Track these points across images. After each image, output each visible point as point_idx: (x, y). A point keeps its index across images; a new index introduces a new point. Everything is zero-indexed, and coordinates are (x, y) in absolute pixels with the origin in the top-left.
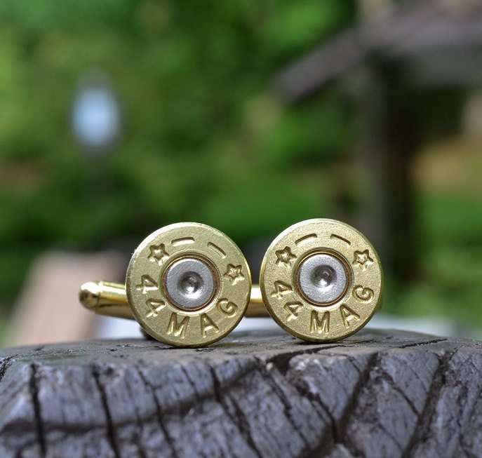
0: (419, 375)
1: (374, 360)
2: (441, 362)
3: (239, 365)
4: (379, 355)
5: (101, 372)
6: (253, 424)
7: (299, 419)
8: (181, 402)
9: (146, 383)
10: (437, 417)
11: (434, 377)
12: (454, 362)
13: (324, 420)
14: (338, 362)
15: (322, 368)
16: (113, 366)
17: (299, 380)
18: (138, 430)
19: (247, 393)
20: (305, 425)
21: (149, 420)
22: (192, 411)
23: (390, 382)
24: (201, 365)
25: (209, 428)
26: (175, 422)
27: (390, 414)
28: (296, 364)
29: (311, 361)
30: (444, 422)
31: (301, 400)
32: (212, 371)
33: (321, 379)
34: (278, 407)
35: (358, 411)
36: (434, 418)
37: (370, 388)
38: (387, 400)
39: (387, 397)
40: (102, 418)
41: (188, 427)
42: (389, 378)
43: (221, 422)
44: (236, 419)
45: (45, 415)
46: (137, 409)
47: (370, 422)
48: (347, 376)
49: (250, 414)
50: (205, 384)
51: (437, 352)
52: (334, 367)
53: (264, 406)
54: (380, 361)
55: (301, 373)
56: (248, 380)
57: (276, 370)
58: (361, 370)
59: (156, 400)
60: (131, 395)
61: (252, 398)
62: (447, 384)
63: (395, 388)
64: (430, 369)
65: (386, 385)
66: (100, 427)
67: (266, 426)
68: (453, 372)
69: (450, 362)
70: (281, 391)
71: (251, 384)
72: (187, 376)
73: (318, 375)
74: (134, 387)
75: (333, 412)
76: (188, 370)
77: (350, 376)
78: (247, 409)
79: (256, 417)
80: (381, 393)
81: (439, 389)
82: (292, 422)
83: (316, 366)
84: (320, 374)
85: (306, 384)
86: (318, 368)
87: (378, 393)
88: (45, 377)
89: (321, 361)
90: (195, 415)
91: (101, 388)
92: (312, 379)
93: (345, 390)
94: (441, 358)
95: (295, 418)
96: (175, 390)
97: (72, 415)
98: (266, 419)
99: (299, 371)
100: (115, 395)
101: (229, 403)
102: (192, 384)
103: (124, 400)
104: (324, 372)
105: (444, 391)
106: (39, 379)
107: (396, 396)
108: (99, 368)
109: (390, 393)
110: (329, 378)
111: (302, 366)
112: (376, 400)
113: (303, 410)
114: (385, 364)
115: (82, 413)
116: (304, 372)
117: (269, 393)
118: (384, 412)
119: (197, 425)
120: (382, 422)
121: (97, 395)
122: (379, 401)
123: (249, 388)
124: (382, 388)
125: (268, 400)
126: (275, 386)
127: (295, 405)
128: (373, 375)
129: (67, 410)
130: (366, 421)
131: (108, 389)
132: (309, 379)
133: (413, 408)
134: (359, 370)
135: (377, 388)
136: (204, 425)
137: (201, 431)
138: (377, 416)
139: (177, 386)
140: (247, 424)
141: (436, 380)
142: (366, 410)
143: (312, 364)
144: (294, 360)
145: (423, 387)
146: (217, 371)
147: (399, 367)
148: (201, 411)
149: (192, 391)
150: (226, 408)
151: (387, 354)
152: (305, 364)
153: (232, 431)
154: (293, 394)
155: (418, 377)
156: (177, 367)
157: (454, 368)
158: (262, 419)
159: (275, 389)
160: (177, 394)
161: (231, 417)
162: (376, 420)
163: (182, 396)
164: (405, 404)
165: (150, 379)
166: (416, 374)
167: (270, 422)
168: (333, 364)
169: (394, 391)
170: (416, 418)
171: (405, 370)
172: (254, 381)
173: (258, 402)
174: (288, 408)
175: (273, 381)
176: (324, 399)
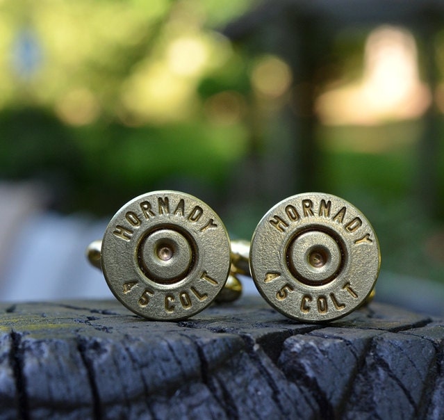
0: (415, 363)
1: (370, 345)
2: (437, 350)
3: (227, 345)
4: (374, 339)
5: (87, 346)
6: (240, 409)
7: (287, 406)
8: (167, 382)
9: (134, 361)
10: (433, 409)
11: (430, 366)
13: (312, 407)
14: (335, 345)
15: (318, 351)
16: (99, 340)
17: (295, 362)
18: (126, 410)
19: (234, 374)
20: (293, 410)
21: (136, 400)
22: (178, 392)
23: (386, 369)
24: (187, 343)
25: (196, 410)
26: (161, 403)
27: (387, 404)
28: (291, 345)
29: (307, 343)
30: (440, 415)
31: (288, 385)
32: (200, 350)
33: (317, 362)
34: (265, 390)
35: (353, 399)
36: (430, 409)
37: (365, 374)
38: (383, 389)
39: (383, 385)
40: (88, 396)
41: (175, 409)
42: (385, 366)
43: (208, 406)
44: (223, 403)
45: (31, 390)
46: (125, 387)
47: (366, 411)
48: (344, 361)
49: (237, 397)
50: (191, 363)
51: (433, 340)
52: (330, 350)
53: (251, 389)
54: (375, 346)
55: (296, 355)
56: (235, 361)
57: (263, 352)
58: (358, 355)
59: (143, 378)
60: (119, 372)
61: (239, 380)
63: (391, 376)
64: (426, 357)
65: (382, 372)
66: (86, 405)
67: (254, 411)
70: (269, 374)
71: (238, 365)
72: (174, 355)
73: (314, 358)
74: (122, 363)
75: (330, 398)
76: (174, 348)
77: (346, 361)
78: (235, 392)
79: (244, 401)
80: (377, 381)
81: (435, 380)
82: (280, 407)
83: (311, 347)
84: (317, 358)
85: (303, 368)
86: (315, 350)
87: (373, 380)
88: (29, 349)
89: (317, 343)
90: (181, 397)
91: (88, 364)
92: (308, 362)
93: (342, 375)
94: (437, 346)
95: (282, 403)
96: (162, 369)
97: (58, 391)
98: (255, 404)
99: (295, 352)
100: (103, 371)
101: (216, 385)
102: (179, 363)
103: (112, 378)
104: (320, 356)
105: (440, 381)
106: (23, 350)
107: (392, 385)
108: (85, 341)
109: (385, 382)
110: (326, 362)
111: (297, 347)
112: (372, 388)
113: (290, 395)
114: (380, 350)
115: (69, 390)
116: (300, 353)
117: (257, 376)
118: (380, 401)
119: (183, 407)
120: (379, 412)
121: (83, 371)
122: (374, 389)
123: (237, 370)
124: (378, 375)
125: (256, 382)
126: (262, 369)
127: (283, 390)
128: (369, 361)
129: (53, 385)
130: (362, 410)
131: (96, 364)
132: (304, 362)
133: (410, 398)
134: (355, 355)
135: (373, 375)
136: (191, 407)
137: (187, 413)
138: (374, 405)
139: (164, 364)
140: (235, 408)
141: (432, 369)
142: (361, 398)
143: (307, 346)
144: (289, 341)
145: (420, 376)
146: (205, 350)
147: (394, 354)
148: (188, 393)
149: (179, 371)
150: (213, 390)
151: (382, 339)
152: (300, 345)
153: (219, 415)
154: (280, 378)
155: (414, 365)
156: (164, 344)
158: (249, 402)
159: (263, 371)
160: (164, 373)
161: (218, 401)
162: (371, 409)
163: (168, 375)
164: (401, 393)
165: (137, 357)
166: (412, 362)
167: (257, 407)
168: (329, 348)
169: (390, 379)
170: (412, 409)
171: (401, 357)
172: (241, 363)
173: (245, 385)
174: (276, 392)
175: (260, 363)
176: (321, 383)
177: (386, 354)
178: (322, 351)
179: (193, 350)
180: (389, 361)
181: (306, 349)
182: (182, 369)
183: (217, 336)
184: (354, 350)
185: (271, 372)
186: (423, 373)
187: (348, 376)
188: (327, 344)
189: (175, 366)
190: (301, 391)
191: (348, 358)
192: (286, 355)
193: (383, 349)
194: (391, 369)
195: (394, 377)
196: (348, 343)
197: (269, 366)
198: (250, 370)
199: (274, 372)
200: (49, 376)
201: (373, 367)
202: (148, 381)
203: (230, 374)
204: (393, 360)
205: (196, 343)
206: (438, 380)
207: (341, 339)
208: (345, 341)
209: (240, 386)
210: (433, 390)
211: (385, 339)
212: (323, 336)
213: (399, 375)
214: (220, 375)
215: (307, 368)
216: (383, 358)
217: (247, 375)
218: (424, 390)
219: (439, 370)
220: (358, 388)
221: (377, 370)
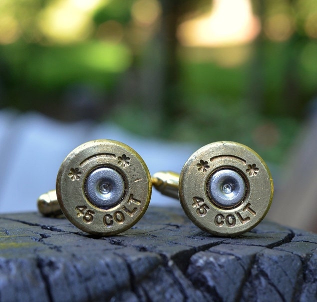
177: (266, 266)
178: (219, 265)
179: (124, 267)
180: (268, 272)
182: (116, 281)
183: (142, 255)
184: (242, 264)
185: (182, 282)
186: (293, 281)
187: (238, 284)
188: (223, 260)
190: (205, 297)
192: (193, 268)
193: (264, 262)
194: (270, 277)
195: (272, 285)
196: (238, 259)
197: (180, 277)
199: (185, 282)
200: (17, 289)
201: (257, 277)
202: (91, 291)
203: (151, 284)
204: (271, 271)
205: (126, 260)
206: (304, 286)
207: (233, 255)
208: (236, 257)
209: (159, 293)
210: (301, 293)
211: (265, 255)
212: (219, 253)
213: (276, 283)
214: (144, 285)
215: (209, 279)
216: (264, 270)
217: (164, 285)
218: (294, 294)
219: (305, 278)
220: (246, 293)
221: (259, 279)
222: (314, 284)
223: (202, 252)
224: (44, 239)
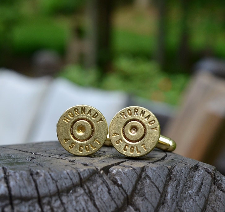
0: (161, 176)
1: (143, 169)
2: (169, 171)
3: (90, 172)
4: (145, 167)
5: (34, 173)
6: (95, 197)
7: (114, 195)
8: (67, 187)
9: (53, 179)
10: (168, 194)
11: (167, 177)
12: (174, 170)
13: (124, 195)
14: (129, 170)
15: (122, 173)
16: (39, 171)
17: (113, 178)
18: (50, 199)
19: (93, 183)
20: (116, 198)
21: (54, 195)
22: (71, 191)
23: (150, 179)
24: (74, 171)
25: (78, 198)
26: (65, 196)
27: (150, 193)
28: (112, 171)
29: (118, 170)
30: (170, 196)
31: (114, 187)
32: (79, 174)
33: (122, 178)
34: (105, 189)
35: (137, 191)
36: (167, 194)
37: (141, 182)
38: (148, 187)
39: (148, 186)
40: (36, 195)
41: (70, 198)
42: (149, 178)
43: (83, 196)
44: (89, 195)
45: (13, 193)
46: (50, 190)
47: (142, 196)
48: (133, 177)
49: (94, 192)
50: (76, 180)
51: (168, 167)
52: (127, 173)
53: (100, 189)
54: (145, 170)
56: (93, 178)
57: (104, 173)
58: (138, 174)
59: (57, 186)
60: (47, 184)
61: (95, 185)
62: (171, 180)
63: (151, 182)
64: (165, 174)
65: (148, 181)
66: (35, 198)
67: (101, 198)
68: (174, 175)
69: (173, 171)
70: (107, 183)
71: (94, 179)
72: (69, 176)
73: (121, 176)
74: (48, 181)
75: (127, 192)
76: (69, 173)
77: (134, 177)
78: (93, 191)
79: (97, 194)
80: (146, 184)
81: (169, 182)
82: (111, 196)
83: (120, 172)
84: (122, 176)
85: (116, 180)
86: (121, 173)
87: (145, 184)
88: (11, 175)
89: (122, 169)
90: (72, 193)
91: (35, 181)
92: (119, 178)
93: (132, 182)
94: (169, 169)
95: (112, 194)
96: (64, 182)
97: (24, 193)
98: (101, 195)
99: (113, 174)
100: (40, 184)
101: (86, 188)
102: (71, 179)
103: (44, 187)
104: (123, 175)
105: (170, 183)
106: (8, 176)
107: (152, 186)
108: (33, 171)
109: (149, 184)
110: (126, 177)
111: (114, 172)
112: (144, 187)
113: (115, 191)
114: (147, 171)
115: (28, 192)
116: (115, 174)
117: (102, 184)
118: (147, 192)
119: (73, 197)
120: (147, 196)
121: (33, 184)
122: (145, 187)
123: (94, 181)
124: (146, 182)
125: (101, 186)
126: (104, 181)
127: (112, 189)
128: (143, 176)
129: (22, 191)
130: (140, 196)
131: (38, 181)
132: (117, 178)
133: (159, 190)
134: (137, 174)
135: (144, 182)
136: (76, 197)
137: (75, 200)
138: (145, 194)
139: (65, 180)
140: (93, 197)
141: (167, 178)
142: (140, 191)
143: (118, 171)
144: (111, 169)
145: (163, 181)
146: (81, 174)
147: (153, 173)
148: (75, 191)
149: (71, 183)
150: (85, 190)
152: (116, 171)
153: (88, 200)
154: (111, 184)
155: (161, 177)
156: (65, 172)
157: (175, 173)
158: (99, 195)
159: (104, 182)
160: (65, 184)
161: (87, 194)
162: (144, 195)
163: (67, 185)
164: (155, 189)
165: (54, 177)
166: (160, 176)
167: (102, 196)
168: (127, 171)
169: (151, 183)
170: (160, 195)
171: (155, 174)
172: (95, 179)
173: (97, 187)
174: (109, 190)
175: (103, 178)
176: (123, 186)
177: (149, 173)
178: (124, 173)
179: (76, 174)
180: (151, 176)
181: (118, 172)
182: (73, 182)
183: (86, 168)
184: (137, 172)
185: (108, 182)
186: (164, 180)
187: (134, 183)
188: (126, 170)
189: (70, 181)
190: (119, 189)
191: (134, 175)
192: (110, 174)
193: (148, 171)
194: (151, 179)
195: (153, 183)
196: (134, 169)
197: (107, 179)
198: (99, 181)
199: (109, 182)
200: (20, 187)
202: (59, 187)
203: (91, 183)
204: (152, 175)
205: (77, 171)
206: (170, 182)
207: (132, 167)
208: (133, 168)
209: (95, 188)
210: (168, 187)
211: (149, 167)
212: (124, 166)
213: (154, 182)
214: (87, 184)
215: (118, 180)
216: (149, 175)
217: (98, 183)
218: (164, 187)
219: (170, 178)
220: (139, 187)
221: (146, 180)
222: (175, 182)
223: (115, 166)
224: (33, 160)
